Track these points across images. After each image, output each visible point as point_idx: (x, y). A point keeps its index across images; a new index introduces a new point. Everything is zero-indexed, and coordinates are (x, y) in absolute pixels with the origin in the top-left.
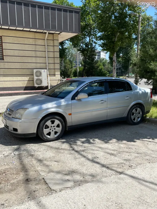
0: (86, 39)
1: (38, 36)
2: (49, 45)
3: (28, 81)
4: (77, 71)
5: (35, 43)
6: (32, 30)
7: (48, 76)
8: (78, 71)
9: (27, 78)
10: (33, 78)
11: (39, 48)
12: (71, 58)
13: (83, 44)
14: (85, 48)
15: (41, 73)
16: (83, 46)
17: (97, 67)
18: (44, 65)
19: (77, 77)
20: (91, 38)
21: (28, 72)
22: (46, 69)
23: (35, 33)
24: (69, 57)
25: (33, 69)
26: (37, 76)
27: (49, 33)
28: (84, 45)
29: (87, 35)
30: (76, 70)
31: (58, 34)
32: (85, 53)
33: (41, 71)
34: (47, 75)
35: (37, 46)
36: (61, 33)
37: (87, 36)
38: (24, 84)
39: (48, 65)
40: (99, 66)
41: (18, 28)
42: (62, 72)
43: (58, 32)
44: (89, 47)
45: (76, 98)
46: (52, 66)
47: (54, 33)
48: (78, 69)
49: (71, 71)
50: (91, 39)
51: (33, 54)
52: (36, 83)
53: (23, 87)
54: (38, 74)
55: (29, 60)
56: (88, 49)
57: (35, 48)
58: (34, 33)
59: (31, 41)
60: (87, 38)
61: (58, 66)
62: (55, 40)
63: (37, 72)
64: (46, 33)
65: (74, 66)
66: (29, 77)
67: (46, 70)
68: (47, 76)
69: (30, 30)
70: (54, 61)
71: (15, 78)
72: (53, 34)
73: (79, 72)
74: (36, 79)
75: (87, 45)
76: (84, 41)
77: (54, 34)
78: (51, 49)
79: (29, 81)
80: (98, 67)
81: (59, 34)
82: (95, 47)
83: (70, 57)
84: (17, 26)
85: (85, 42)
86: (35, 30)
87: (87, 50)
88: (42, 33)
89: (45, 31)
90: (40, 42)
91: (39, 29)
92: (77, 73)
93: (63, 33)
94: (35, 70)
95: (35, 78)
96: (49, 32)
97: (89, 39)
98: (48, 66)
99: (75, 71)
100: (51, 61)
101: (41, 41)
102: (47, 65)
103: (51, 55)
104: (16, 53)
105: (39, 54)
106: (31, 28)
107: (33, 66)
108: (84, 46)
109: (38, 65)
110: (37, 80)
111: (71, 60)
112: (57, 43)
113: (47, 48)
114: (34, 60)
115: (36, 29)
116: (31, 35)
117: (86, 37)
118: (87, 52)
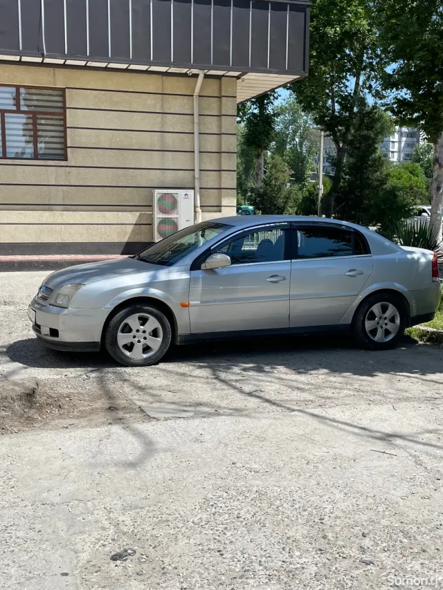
0: (344, 83)
1: (173, 85)
2: (206, 114)
3: (135, 224)
4: (318, 195)
5: (162, 107)
6: (153, 68)
7: (199, 210)
8: (320, 195)
9: (132, 217)
10: (151, 217)
11: (173, 123)
12: (301, 144)
13: (333, 102)
14: (338, 112)
15: (175, 203)
16: (333, 106)
17: (379, 181)
18: (188, 175)
19: (317, 214)
20: (362, 78)
21: (137, 197)
22: (194, 188)
23: (164, 77)
24: (294, 140)
25: (153, 190)
26: (163, 211)
27: (206, 76)
28: (336, 104)
29: (349, 70)
30: (312, 189)
31: (235, 79)
32: (339, 131)
33: (175, 196)
34: (195, 207)
35: (168, 116)
36: (244, 74)
37: (349, 74)
38: (122, 235)
39: (200, 174)
40: (387, 179)
41: (112, 65)
42: (258, 199)
43: (236, 74)
44: (355, 110)
45: (203, 266)
46: (211, 180)
47: (223, 76)
48: (321, 186)
49: (289, 194)
50: (364, 83)
51: (153, 140)
52: (159, 233)
53: (119, 244)
54: (168, 203)
55: (144, 160)
56: (352, 118)
57: (163, 123)
58: (160, 76)
59: (151, 103)
60: (348, 80)
61: (230, 180)
62: (223, 98)
63: (163, 197)
64: (196, 76)
65: (311, 173)
66: (138, 214)
67: (191, 192)
68: (195, 212)
69: (149, 70)
70: (220, 165)
71: (97, 217)
72: (219, 77)
73: (322, 199)
74: (159, 220)
75: (347, 102)
76: (339, 88)
77: (223, 78)
78: (212, 125)
79: (138, 226)
80: (383, 182)
81: (238, 78)
82: (375, 111)
83: (297, 140)
84: (110, 59)
85: (342, 91)
86: (163, 69)
87: (346, 122)
88: (185, 75)
89: (195, 71)
90: (177, 105)
91: (175, 65)
92: (317, 199)
93: (251, 76)
94: (157, 191)
95: (158, 216)
96: (207, 74)
97: (357, 84)
98: (200, 179)
99: (311, 194)
100: (210, 163)
101: (180, 100)
102: (197, 176)
103: (211, 144)
104: (105, 139)
105: (171, 141)
106: (151, 64)
107: (153, 178)
108: (337, 107)
109: (170, 177)
110: (163, 221)
111: (301, 153)
112: (229, 107)
113: (199, 124)
114: (155, 160)
115: (168, 64)
116: (152, 84)
117: (345, 77)
118: (348, 130)
